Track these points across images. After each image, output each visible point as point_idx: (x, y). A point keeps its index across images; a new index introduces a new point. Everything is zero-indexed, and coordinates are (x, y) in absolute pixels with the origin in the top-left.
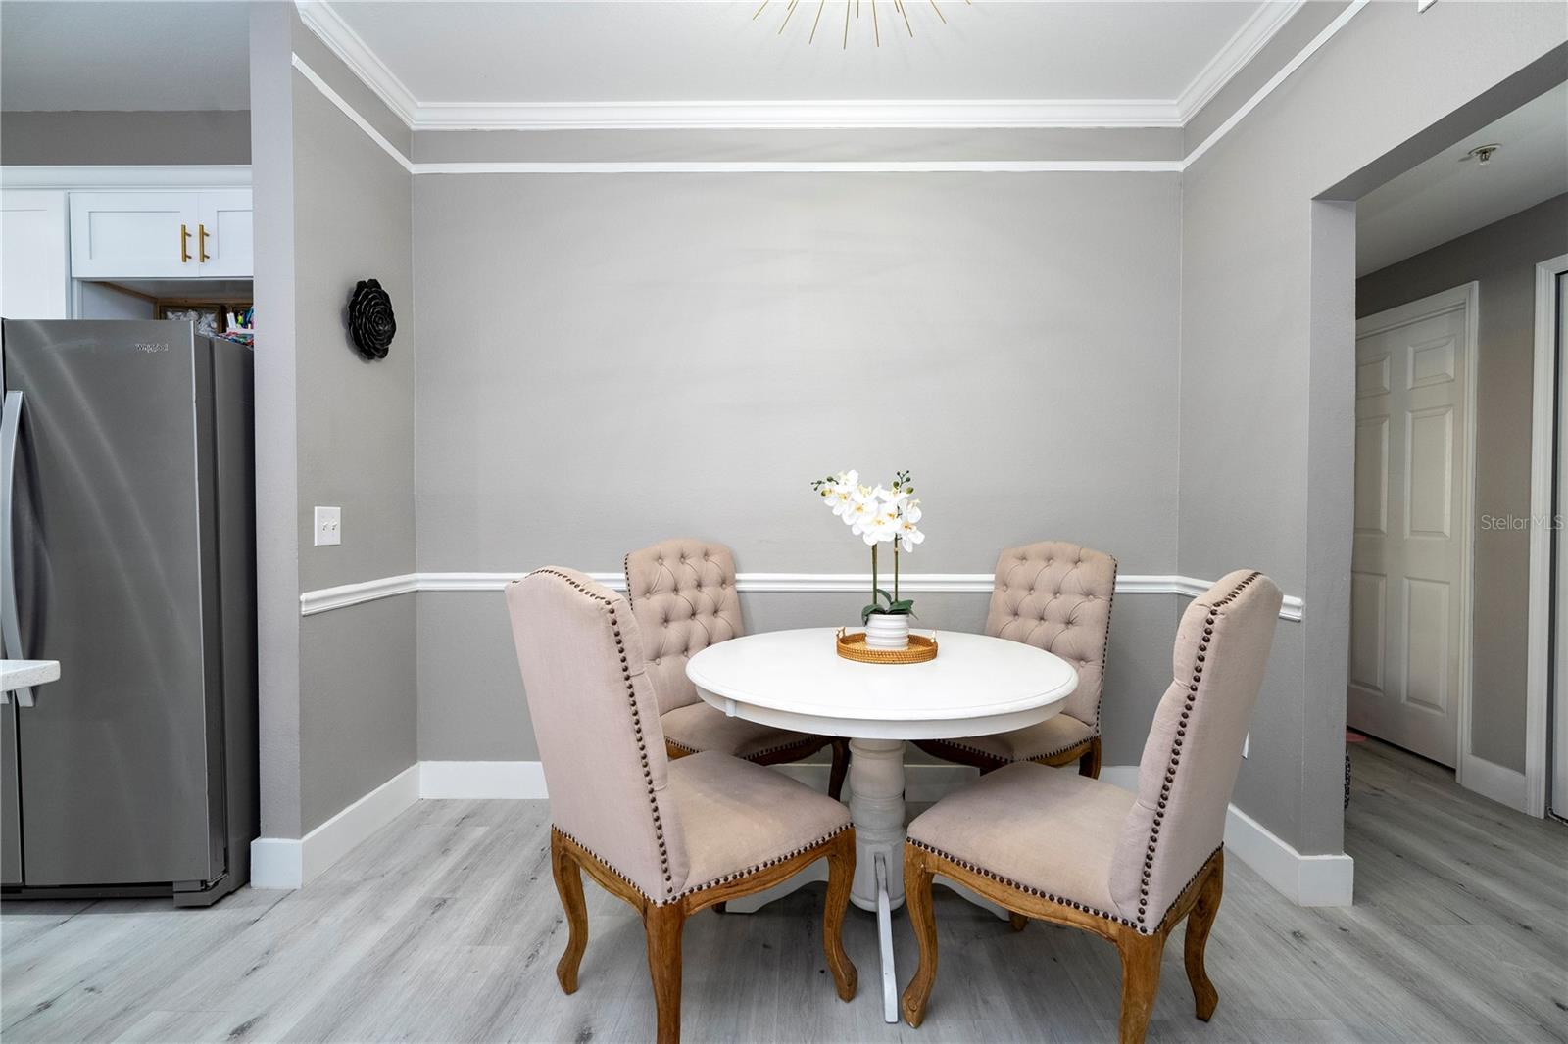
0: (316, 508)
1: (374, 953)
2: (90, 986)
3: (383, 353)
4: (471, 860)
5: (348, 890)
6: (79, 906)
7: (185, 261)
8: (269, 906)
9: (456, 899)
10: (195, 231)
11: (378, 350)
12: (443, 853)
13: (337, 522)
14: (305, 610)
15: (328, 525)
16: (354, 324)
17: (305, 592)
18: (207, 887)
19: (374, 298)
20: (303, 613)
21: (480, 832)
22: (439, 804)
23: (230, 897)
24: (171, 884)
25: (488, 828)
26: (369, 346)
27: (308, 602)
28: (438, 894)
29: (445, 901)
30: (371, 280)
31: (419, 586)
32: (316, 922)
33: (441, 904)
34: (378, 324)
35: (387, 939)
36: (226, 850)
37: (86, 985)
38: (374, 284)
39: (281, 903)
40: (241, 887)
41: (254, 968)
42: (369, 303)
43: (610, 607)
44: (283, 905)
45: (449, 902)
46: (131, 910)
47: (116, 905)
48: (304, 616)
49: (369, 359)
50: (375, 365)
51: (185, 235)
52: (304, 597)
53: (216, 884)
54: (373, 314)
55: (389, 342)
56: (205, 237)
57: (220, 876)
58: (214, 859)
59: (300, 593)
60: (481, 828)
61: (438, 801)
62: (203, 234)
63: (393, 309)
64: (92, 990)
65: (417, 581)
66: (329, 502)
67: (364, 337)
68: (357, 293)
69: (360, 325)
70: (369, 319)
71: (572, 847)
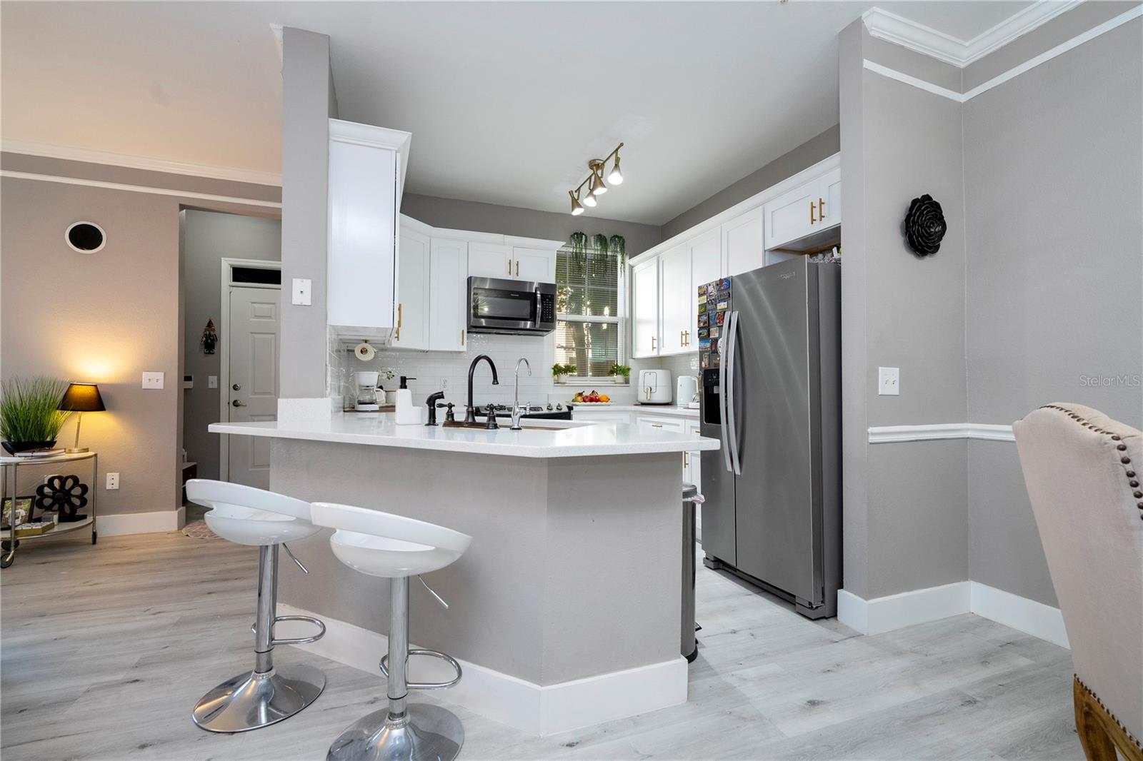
0: (880, 368)
1: (907, 707)
2: (754, 633)
3: (934, 249)
4: (1009, 681)
5: (898, 653)
6: (757, 590)
7: (812, 223)
8: (845, 637)
9: (986, 706)
10: (817, 204)
11: (930, 248)
12: (982, 662)
13: (897, 378)
14: (872, 439)
15: (889, 380)
16: (910, 231)
17: (872, 426)
18: (812, 607)
19: (924, 209)
20: (870, 441)
21: (1023, 662)
22: (987, 623)
23: (825, 620)
24: (794, 596)
25: (1033, 662)
26: (922, 246)
27: (874, 434)
28: (971, 693)
29: (975, 702)
30: (923, 196)
31: (969, 434)
32: (871, 662)
33: (971, 702)
34: (929, 228)
35: (920, 703)
36: (823, 588)
37: (751, 631)
38: (927, 198)
39: (852, 639)
40: (831, 617)
41: (829, 671)
42: (922, 213)
43: (1119, 443)
44: (853, 641)
45: (978, 704)
46: (777, 603)
47: (772, 597)
48: (871, 443)
49: (923, 256)
50: (928, 260)
51: (813, 207)
52: (871, 430)
53: (817, 607)
54: (925, 220)
55: (941, 239)
56: (823, 205)
57: (820, 604)
58: (816, 591)
59: (868, 428)
60: (1026, 659)
61: (987, 620)
62: (821, 203)
63: (943, 214)
64: (752, 635)
65: (968, 429)
66: (889, 363)
67: (918, 241)
68: (911, 209)
69: (914, 232)
70: (921, 226)
71: (1097, 708)
